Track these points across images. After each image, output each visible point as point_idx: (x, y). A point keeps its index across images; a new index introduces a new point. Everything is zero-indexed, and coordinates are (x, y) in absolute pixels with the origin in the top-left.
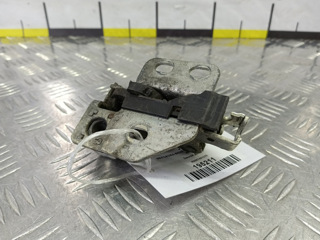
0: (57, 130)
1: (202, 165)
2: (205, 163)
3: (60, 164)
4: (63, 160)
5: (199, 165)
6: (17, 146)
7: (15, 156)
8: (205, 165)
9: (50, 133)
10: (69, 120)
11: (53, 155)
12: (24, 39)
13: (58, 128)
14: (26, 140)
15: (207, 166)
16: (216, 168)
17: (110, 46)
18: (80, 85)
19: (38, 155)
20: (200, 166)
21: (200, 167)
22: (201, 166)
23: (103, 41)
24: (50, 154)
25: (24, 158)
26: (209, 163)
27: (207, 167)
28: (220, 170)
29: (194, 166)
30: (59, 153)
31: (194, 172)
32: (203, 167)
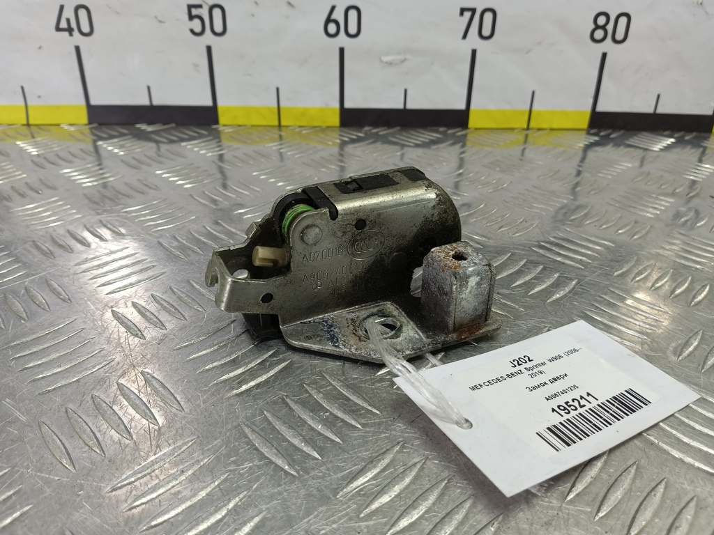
0: (120, 387)
1: (569, 409)
2: (576, 404)
3: (134, 493)
4: (141, 481)
5: (562, 408)
6: (21, 439)
7: (16, 469)
8: (576, 409)
9: (102, 396)
10: (149, 356)
11: (113, 464)
12: (30, 129)
13: (122, 381)
14: (44, 419)
15: (580, 410)
16: (601, 417)
17: (233, 149)
18: (171, 257)
19: (77, 466)
20: (566, 411)
21: (565, 413)
22: (569, 412)
23: (217, 136)
24: (106, 461)
25: (39, 474)
26: (584, 406)
27: (580, 414)
28: (611, 424)
29: (553, 410)
30: (129, 457)
31: (554, 426)
32: (573, 413)
